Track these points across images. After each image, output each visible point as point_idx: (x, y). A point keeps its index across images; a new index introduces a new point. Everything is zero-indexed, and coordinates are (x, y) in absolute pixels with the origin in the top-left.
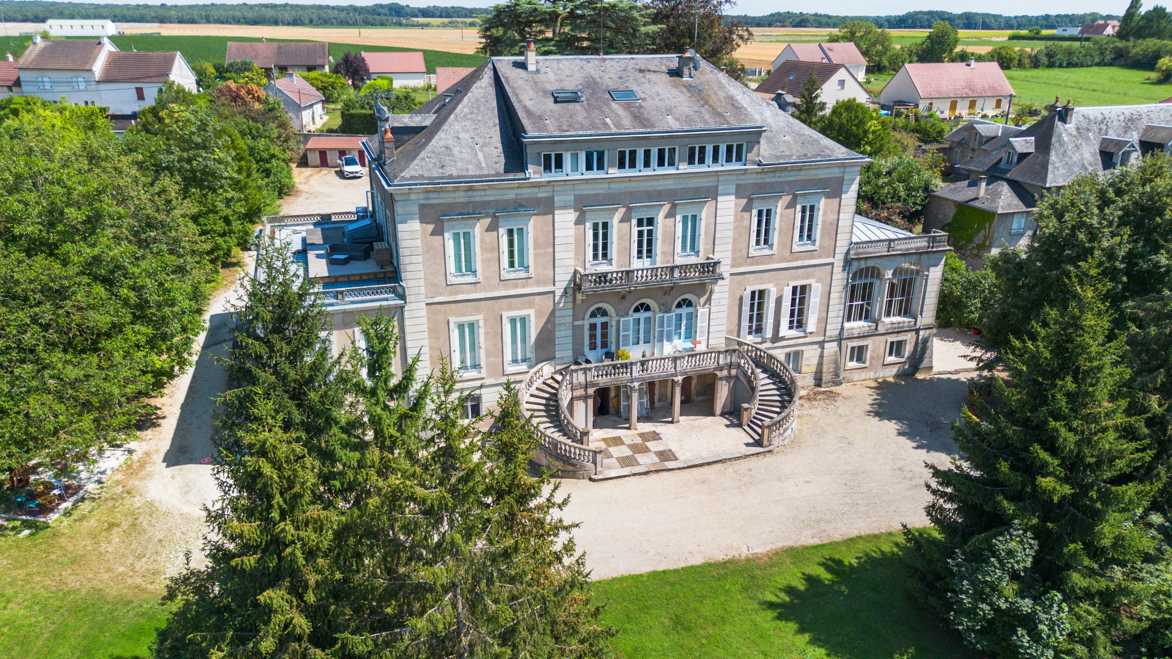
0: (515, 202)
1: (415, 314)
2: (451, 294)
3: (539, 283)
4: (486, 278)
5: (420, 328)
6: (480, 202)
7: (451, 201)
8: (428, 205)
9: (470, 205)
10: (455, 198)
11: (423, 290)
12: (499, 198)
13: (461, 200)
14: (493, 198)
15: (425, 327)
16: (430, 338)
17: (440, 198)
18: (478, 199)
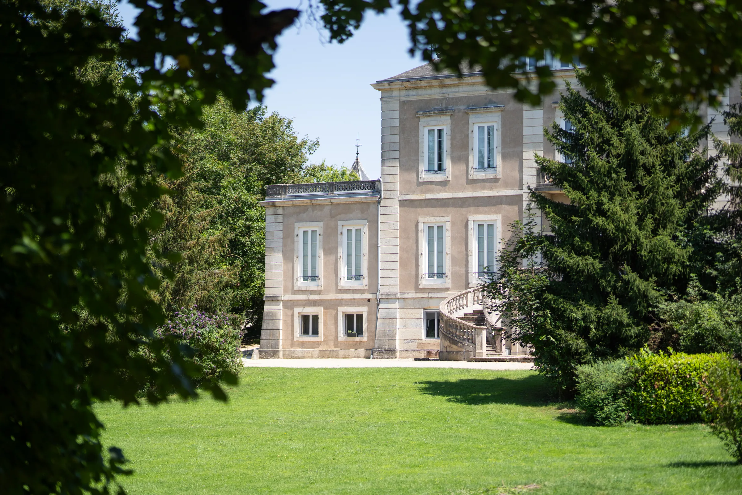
0: (486, 98)
1: (389, 210)
2: (422, 193)
3: (507, 185)
4: (454, 176)
5: (392, 226)
6: (453, 98)
7: (427, 97)
8: (408, 102)
9: (444, 102)
10: (431, 95)
11: (398, 186)
12: (471, 94)
13: (436, 97)
14: (465, 95)
15: (398, 225)
16: (401, 237)
17: (418, 95)
18: (451, 96)
